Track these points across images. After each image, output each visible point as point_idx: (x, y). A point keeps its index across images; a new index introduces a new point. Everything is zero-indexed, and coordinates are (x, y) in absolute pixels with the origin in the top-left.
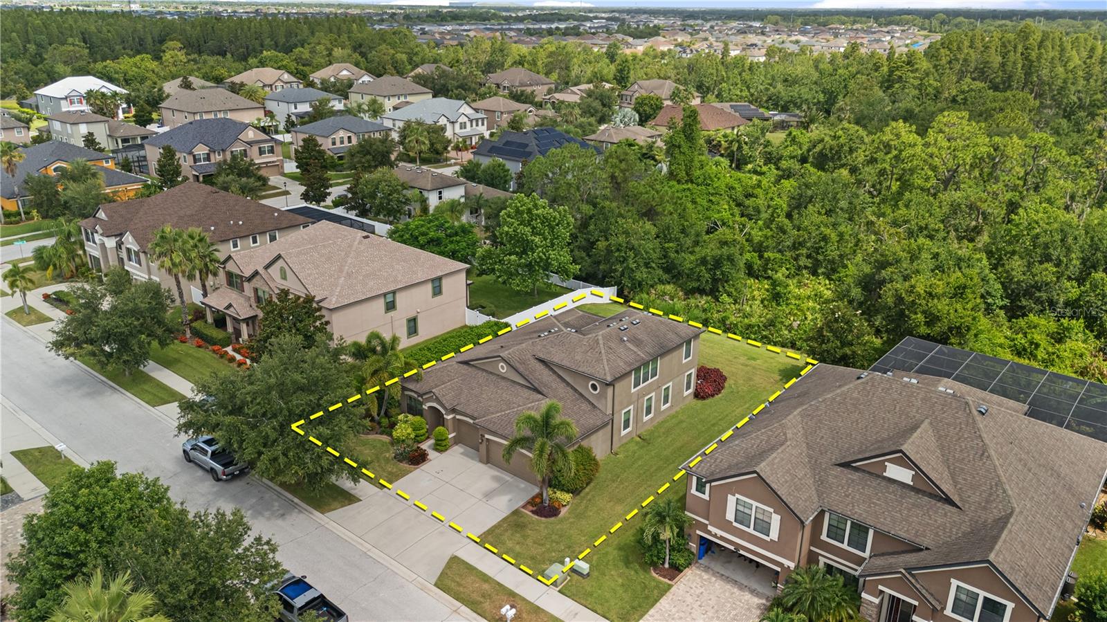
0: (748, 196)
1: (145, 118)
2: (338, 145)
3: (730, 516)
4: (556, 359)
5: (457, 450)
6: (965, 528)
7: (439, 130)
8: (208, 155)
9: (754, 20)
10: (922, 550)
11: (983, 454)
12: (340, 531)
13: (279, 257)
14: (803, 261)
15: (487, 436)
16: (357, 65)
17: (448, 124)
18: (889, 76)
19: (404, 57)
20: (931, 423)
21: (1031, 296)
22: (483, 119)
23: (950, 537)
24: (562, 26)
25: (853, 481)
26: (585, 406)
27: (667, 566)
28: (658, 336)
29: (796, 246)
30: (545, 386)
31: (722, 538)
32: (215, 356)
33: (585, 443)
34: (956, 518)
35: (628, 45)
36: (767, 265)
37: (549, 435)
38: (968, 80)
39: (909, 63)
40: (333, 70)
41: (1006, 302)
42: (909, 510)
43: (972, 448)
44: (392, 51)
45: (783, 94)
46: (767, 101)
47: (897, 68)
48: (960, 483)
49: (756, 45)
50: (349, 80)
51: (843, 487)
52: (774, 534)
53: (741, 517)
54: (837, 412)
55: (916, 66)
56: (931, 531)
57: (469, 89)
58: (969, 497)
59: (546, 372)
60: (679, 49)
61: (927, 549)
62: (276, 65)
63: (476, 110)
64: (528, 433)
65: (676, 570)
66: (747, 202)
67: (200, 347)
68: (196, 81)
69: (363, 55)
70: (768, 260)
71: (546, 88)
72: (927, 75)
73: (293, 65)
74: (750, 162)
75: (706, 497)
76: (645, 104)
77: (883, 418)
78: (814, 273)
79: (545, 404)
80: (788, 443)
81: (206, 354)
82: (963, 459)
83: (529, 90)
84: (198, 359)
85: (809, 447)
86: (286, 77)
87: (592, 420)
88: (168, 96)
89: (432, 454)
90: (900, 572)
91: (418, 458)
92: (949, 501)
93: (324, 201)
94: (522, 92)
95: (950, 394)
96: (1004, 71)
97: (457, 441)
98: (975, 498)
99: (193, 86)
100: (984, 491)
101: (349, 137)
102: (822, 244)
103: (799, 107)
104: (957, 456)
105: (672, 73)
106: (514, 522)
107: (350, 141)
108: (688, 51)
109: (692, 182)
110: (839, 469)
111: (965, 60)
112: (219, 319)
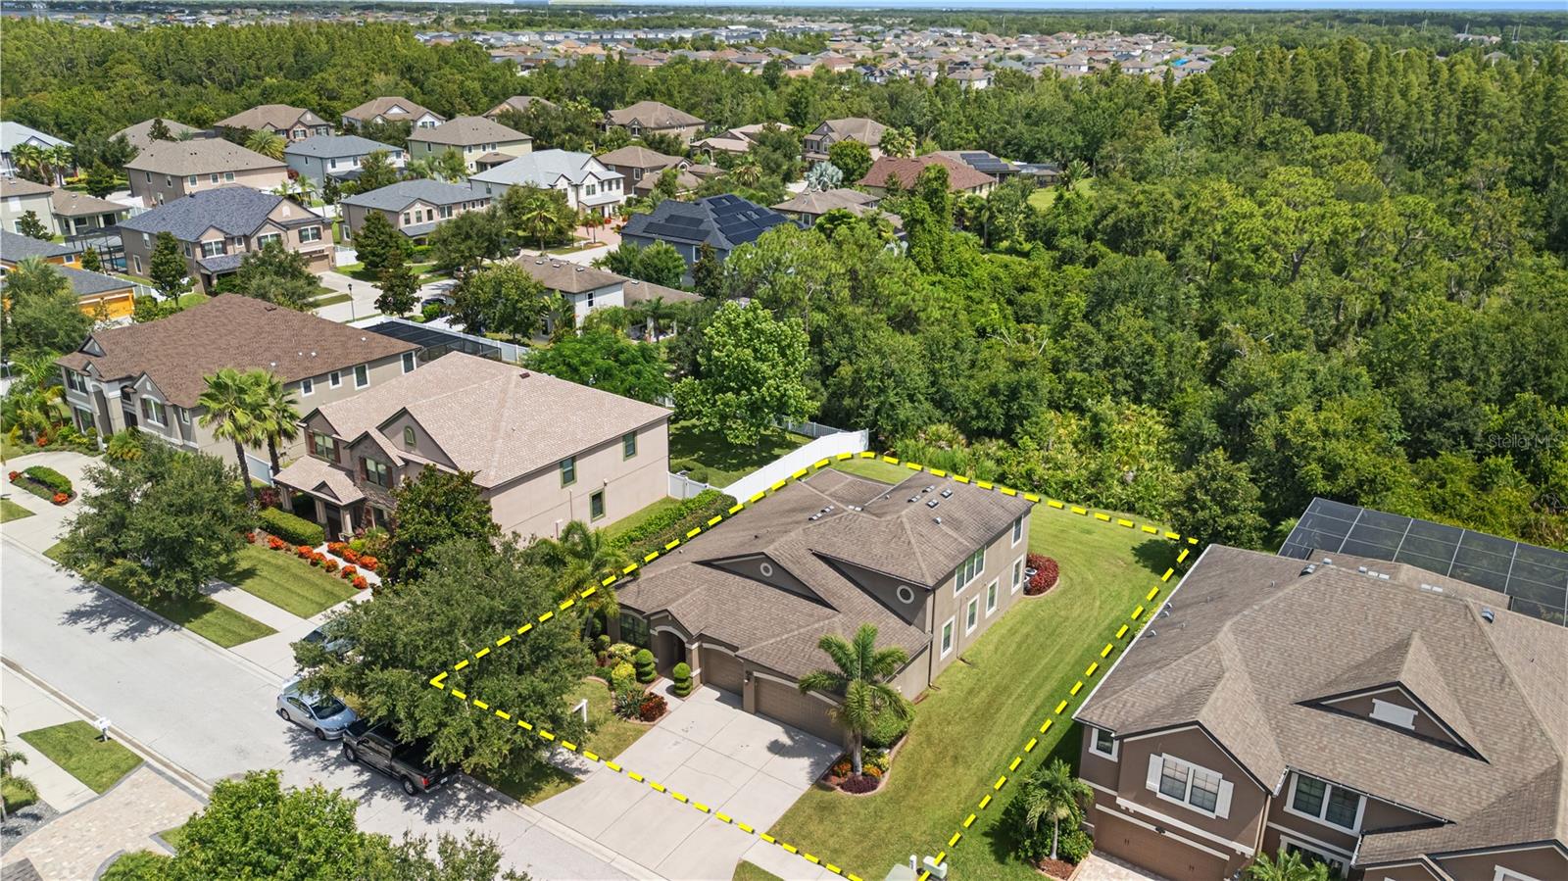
0: (1022, 290)
1: (104, 185)
2: (414, 222)
3: (1153, 784)
4: (845, 556)
5: (707, 695)
6: (1499, 790)
7: (559, 198)
8: (224, 244)
9: (953, 26)
10: (1441, 824)
11: (1502, 681)
12: (560, 830)
13: (404, 412)
14: (1122, 384)
15: (756, 674)
16: (410, 97)
17: (570, 189)
18: (1169, 110)
19: (477, 85)
20: (1422, 638)
21: (1439, 427)
22: (618, 181)
23: (1479, 803)
24: (688, 35)
25: (1326, 727)
27: (1054, 857)
28: (979, 513)
29: (1108, 363)
30: (833, 594)
31: (1137, 815)
32: (303, 561)
34: (1483, 776)
35: (791, 64)
36: (1071, 389)
37: (865, 673)
38: (1276, 116)
39: (1196, 92)
40: (378, 107)
41: (1405, 435)
42: (1415, 766)
43: (1487, 672)
44: (459, 77)
45: (1026, 136)
46: (1005, 147)
47: (1180, 99)
48: (1479, 724)
49: (967, 63)
50: (405, 122)
51: (1313, 737)
52: (1222, 809)
53: (1171, 786)
54: (1283, 625)
55: (1206, 97)
56: (1451, 795)
57: (584, 133)
58: (1495, 743)
59: (832, 574)
60: (863, 71)
61: (1450, 822)
62: (287, 99)
63: (606, 166)
65: (1068, 862)
66: (1022, 298)
67: (277, 548)
68: (175, 127)
69: (415, 82)
70: (1073, 382)
71: (694, 129)
72: (1221, 108)
73: (314, 99)
74: (1006, 238)
75: (1113, 757)
76: (847, 155)
77: (1352, 633)
78: (1138, 400)
79: (838, 620)
80: (1227, 675)
81: (288, 557)
82: (1477, 689)
83: (672, 133)
84: (279, 568)
85: (1253, 678)
86: (309, 117)
87: (907, 642)
88: (135, 149)
89: (671, 701)
90: (1421, 860)
91: (652, 710)
92: (1468, 751)
93: (411, 310)
94: (662, 137)
95: (1439, 594)
96: (1325, 104)
97: (706, 682)
98: (1503, 745)
99: (172, 134)
100: (1515, 734)
101: (430, 212)
102: (1147, 358)
103: (1051, 155)
104: (1467, 684)
105: (869, 107)
106: (815, 800)
107: (430, 218)
108: (877, 73)
109: (941, 270)
110: (1304, 709)
111: (1271, 88)
112: (304, 505)
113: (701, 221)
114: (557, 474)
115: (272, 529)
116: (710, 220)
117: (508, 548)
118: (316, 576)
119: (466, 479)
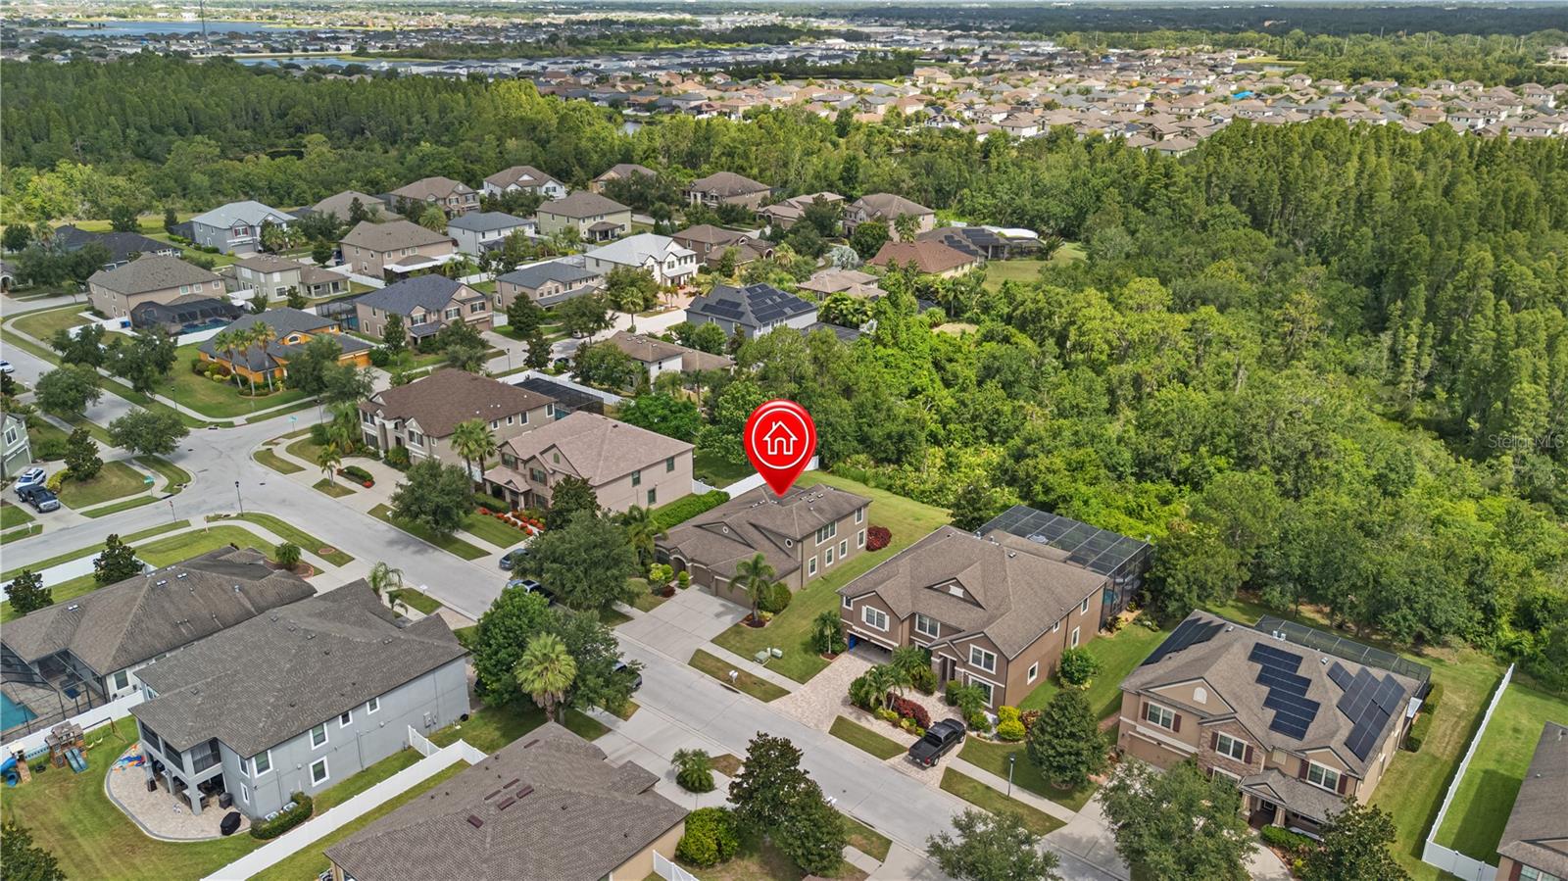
1: (323, 254)
2: (546, 295)
3: (864, 619)
4: (763, 524)
5: (695, 588)
6: (985, 619)
7: (647, 272)
8: (425, 316)
10: (961, 631)
11: (1004, 580)
13: (554, 446)
15: (715, 577)
17: (655, 266)
22: (692, 256)
23: (976, 623)
25: (933, 596)
26: (783, 556)
27: (829, 651)
28: (836, 506)
30: (755, 542)
31: (860, 633)
32: (500, 520)
33: (782, 581)
34: (979, 613)
37: (758, 574)
40: (512, 176)
42: (959, 610)
43: (1000, 576)
48: (986, 596)
50: (534, 189)
51: (927, 600)
52: (887, 628)
53: (870, 618)
54: (931, 557)
56: (967, 621)
58: (991, 603)
59: (756, 532)
61: (964, 630)
63: (683, 246)
64: (743, 573)
65: (835, 654)
67: (486, 514)
71: (760, 196)
73: (462, 167)
75: (851, 608)
76: (867, 234)
77: (956, 560)
79: (755, 554)
80: (899, 575)
81: (491, 519)
82: (993, 584)
84: (488, 523)
85: (912, 577)
87: (789, 565)
89: (678, 591)
90: (947, 643)
91: (668, 593)
92: (978, 605)
93: (547, 367)
97: (694, 582)
98: (994, 604)
99: (364, 208)
100: (999, 599)
101: (557, 288)
104: (990, 582)
106: (736, 629)
110: (926, 589)
112: (498, 491)
113: (739, 305)
114: (630, 480)
115: (484, 505)
116: (746, 306)
117: (605, 515)
118: (508, 528)
119: (585, 482)
